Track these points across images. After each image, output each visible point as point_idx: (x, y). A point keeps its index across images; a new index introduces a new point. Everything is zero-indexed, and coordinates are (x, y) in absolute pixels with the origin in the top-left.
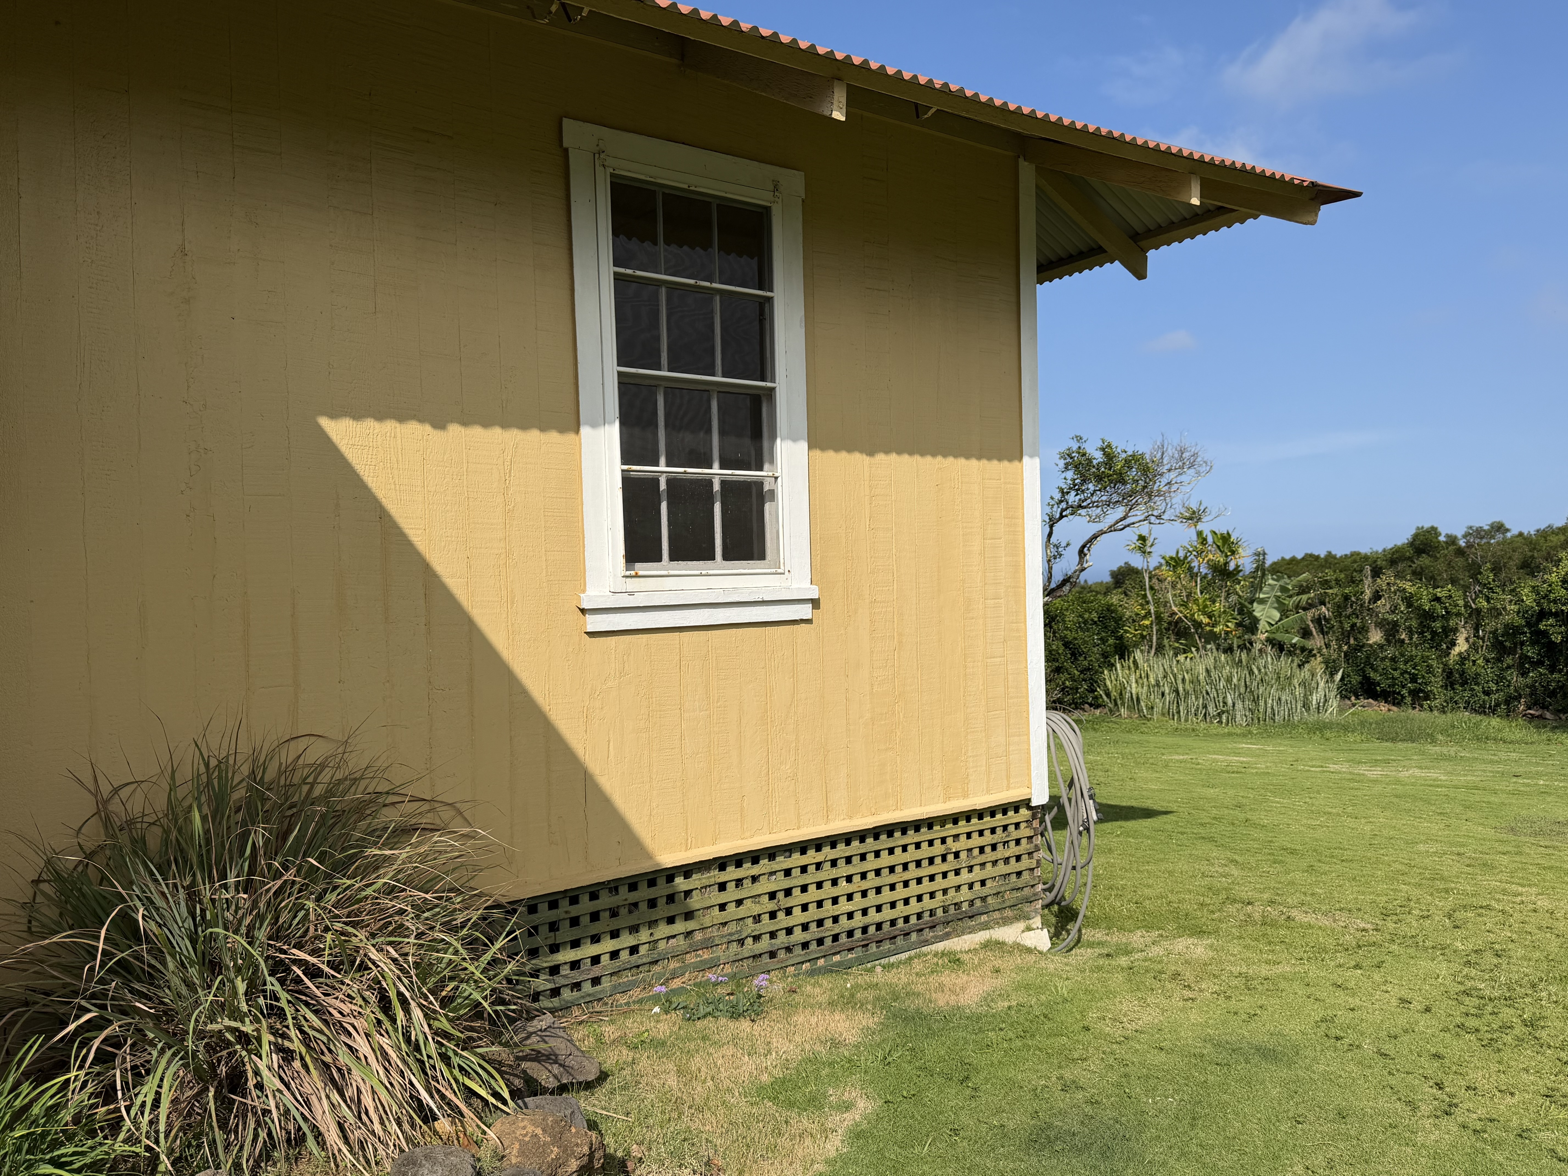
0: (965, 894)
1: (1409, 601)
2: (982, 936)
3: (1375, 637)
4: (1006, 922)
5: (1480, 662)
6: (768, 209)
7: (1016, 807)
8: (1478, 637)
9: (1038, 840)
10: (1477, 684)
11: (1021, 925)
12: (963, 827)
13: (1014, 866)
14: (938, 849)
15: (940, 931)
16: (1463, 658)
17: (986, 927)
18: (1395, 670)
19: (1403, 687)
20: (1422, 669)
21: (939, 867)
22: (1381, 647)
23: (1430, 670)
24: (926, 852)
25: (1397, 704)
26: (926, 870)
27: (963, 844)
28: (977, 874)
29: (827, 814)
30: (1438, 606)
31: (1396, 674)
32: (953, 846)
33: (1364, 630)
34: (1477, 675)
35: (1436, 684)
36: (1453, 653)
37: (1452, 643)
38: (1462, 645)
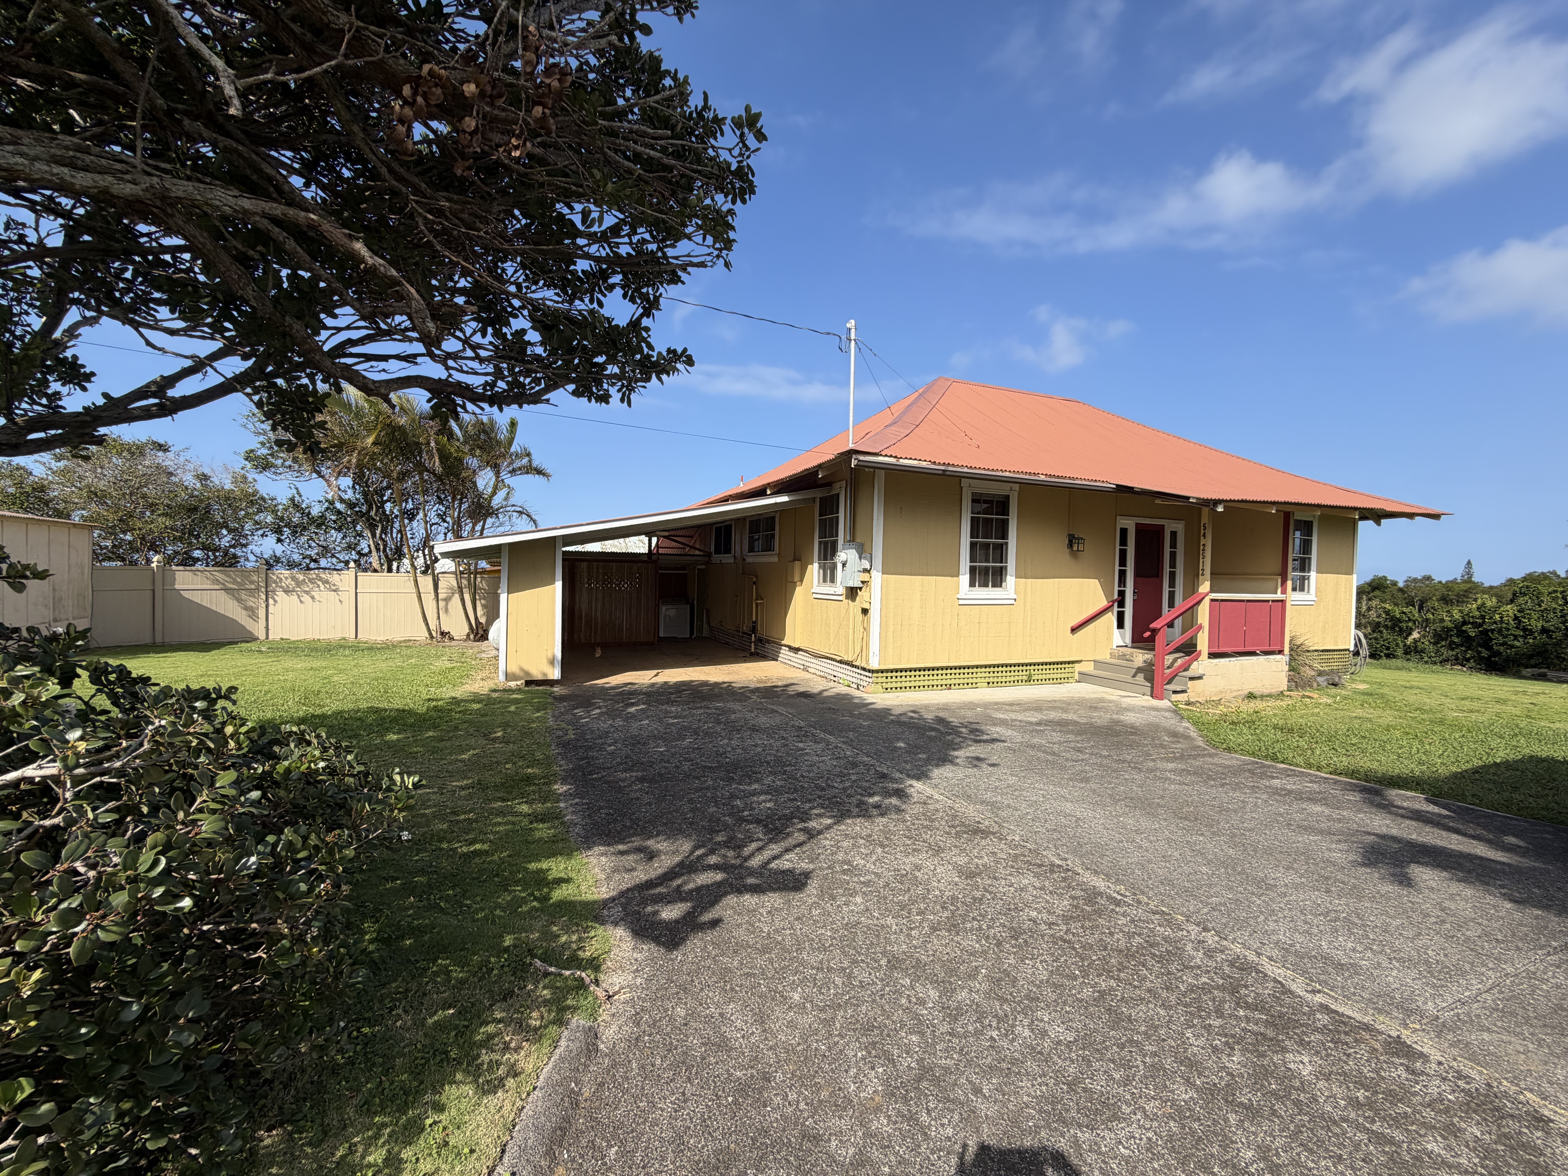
0: (1335, 668)
1: (1387, 613)
5: (1426, 643)
6: (1312, 522)
7: (1348, 652)
8: (1426, 632)
10: (1424, 652)
12: (1336, 653)
13: (1344, 663)
14: (1331, 657)
16: (1415, 641)
20: (1393, 645)
21: (1331, 661)
23: (1397, 645)
24: (1329, 657)
27: (1336, 656)
28: (1338, 664)
30: (1404, 616)
34: (1425, 649)
35: (1400, 652)
36: (1411, 639)
37: (1410, 634)
38: (1415, 635)
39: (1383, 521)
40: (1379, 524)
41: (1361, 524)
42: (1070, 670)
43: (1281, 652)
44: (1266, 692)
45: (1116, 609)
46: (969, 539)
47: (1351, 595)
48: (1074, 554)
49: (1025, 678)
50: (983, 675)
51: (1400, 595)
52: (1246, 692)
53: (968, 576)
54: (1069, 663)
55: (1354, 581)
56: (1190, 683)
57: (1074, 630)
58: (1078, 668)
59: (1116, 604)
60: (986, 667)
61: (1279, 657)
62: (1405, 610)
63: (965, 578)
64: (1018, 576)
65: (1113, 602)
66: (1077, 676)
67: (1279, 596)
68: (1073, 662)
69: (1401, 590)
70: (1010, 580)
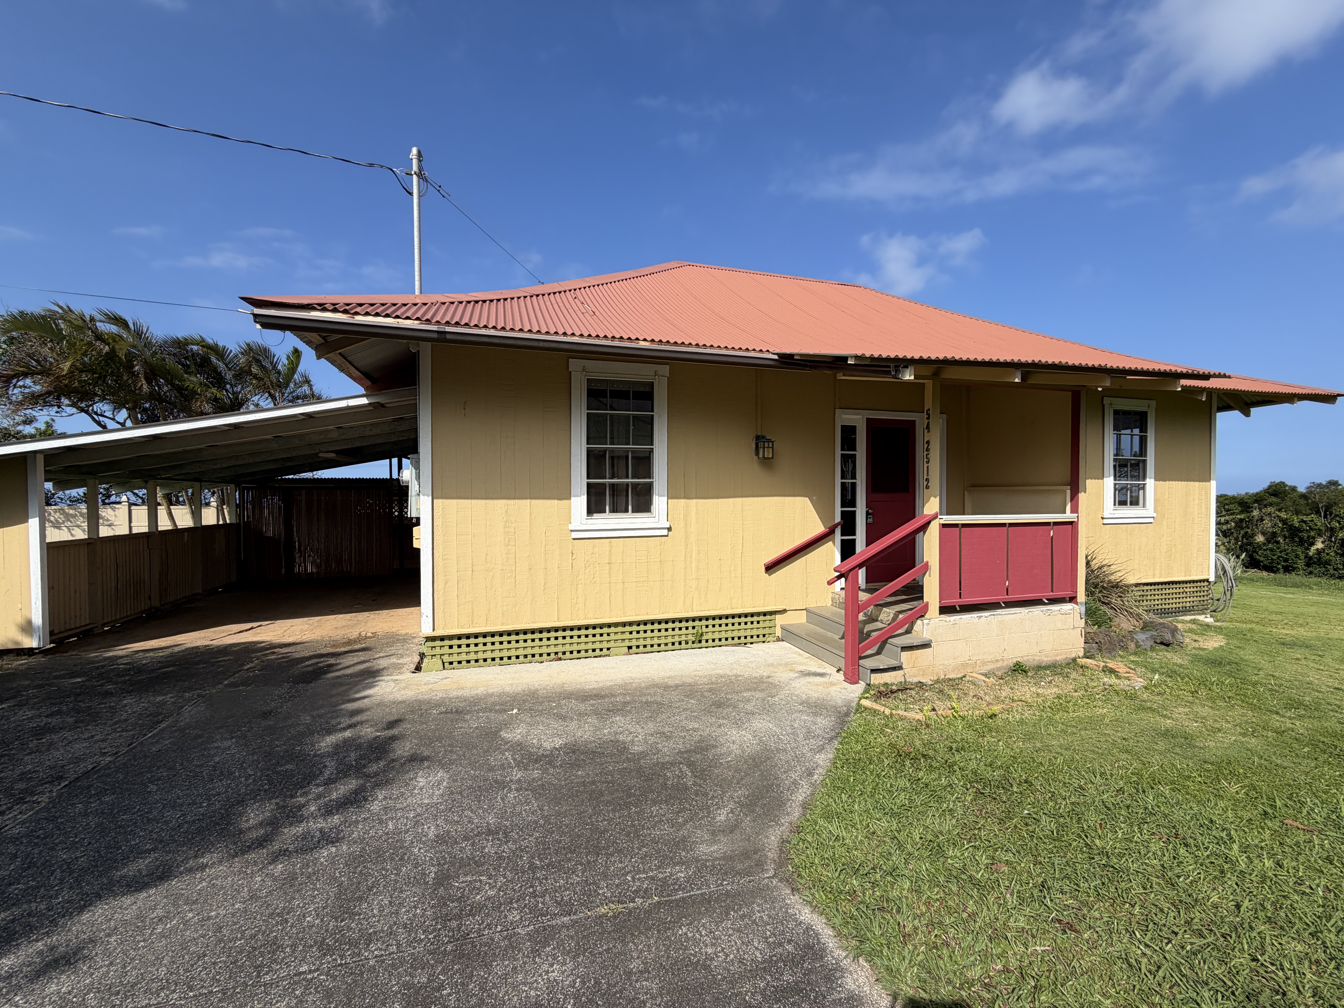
0: (1188, 604)
1: (1284, 521)
2: (1193, 617)
3: (1260, 539)
4: (1200, 614)
5: (1332, 554)
6: (1146, 413)
7: (1204, 581)
8: (1331, 541)
9: (1210, 592)
10: (1330, 565)
11: (1204, 616)
12: (1188, 585)
13: (1202, 598)
14: (1182, 590)
15: (1181, 614)
16: (1319, 552)
17: (1194, 615)
18: (1274, 555)
19: (1278, 564)
20: (1292, 556)
21: (1181, 596)
22: (1264, 544)
23: (1297, 556)
24: (1178, 590)
25: (1275, 572)
26: (1178, 596)
27: (1188, 590)
28: (1192, 599)
29: (1154, 576)
30: (1304, 525)
31: (1274, 558)
32: (1186, 590)
33: (1253, 535)
34: (1330, 560)
35: (1301, 564)
36: (1313, 549)
37: (1312, 544)
38: (1319, 545)
39: (1253, 410)
40: (1247, 414)
41: (1218, 414)
42: (767, 624)
43: (1072, 599)
44: (1046, 659)
45: (838, 536)
46: (584, 446)
47: (1208, 509)
48: (767, 463)
49: (691, 638)
50: (619, 636)
51: (1302, 502)
52: (1011, 663)
53: (585, 498)
54: (765, 614)
55: (1213, 489)
56: (905, 655)
57: (771, 567)
58: (780, 620)
59: (838, 531)
60: (624, 624)
61: (1067, 607)
62: (1305, 518)
63: (580, 502)
64: (671, 496)
65: (836, 526)
66: (779, 632)
67: (1068, 516)
68: (772, 613)
69: (1303, 496)
70: (659, 502)
